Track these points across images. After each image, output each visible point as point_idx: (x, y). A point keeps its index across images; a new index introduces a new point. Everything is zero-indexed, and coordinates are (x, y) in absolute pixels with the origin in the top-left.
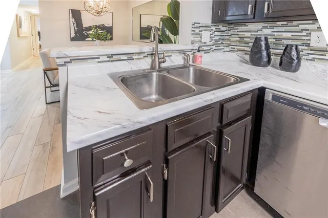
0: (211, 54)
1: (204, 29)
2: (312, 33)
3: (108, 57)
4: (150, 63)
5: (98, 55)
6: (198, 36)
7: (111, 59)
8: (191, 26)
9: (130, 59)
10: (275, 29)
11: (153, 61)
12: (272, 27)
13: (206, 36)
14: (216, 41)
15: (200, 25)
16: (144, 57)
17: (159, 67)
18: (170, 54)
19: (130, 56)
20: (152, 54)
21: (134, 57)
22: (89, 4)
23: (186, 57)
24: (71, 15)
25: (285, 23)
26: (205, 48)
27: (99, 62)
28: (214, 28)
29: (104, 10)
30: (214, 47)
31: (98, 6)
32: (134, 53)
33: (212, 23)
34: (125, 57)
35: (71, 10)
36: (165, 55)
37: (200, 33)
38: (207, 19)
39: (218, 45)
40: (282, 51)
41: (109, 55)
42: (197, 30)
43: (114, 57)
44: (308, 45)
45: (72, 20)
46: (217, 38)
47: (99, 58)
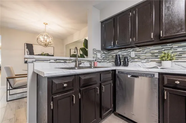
0: (102, 63)
1: (98, 52)
2: (131, 52)
3: (54, 61)
4: (75, 65)
5: (50, 59)
6: (96, 55)
7: (56, 62)
8: (92, 50)
9: (65, 62)
10: (122, 52)
11: (76, 64)
12: (121, 51)
13: (99, 55)
14: (103, 58)
15: (96, 50)
16: (72, 62)
17: (78, 66)
18: (84, 62)
19: (65, 61)
20: (76, 61)
21: (67, 62)
22: (40, 39)
23: (90, 63)
24: (26, 47)
25: (124, 49)
26: (99, 60)
27: (50, 62)
28: (102, 52)
29: (49, 44)
30: (103, 60)
31: (46, 41)
32: (67, 60)
33: (101, 50)
34: (63, 61)
35: (26, 44)
36: (81, 62)
37: (97, 53)
38: (99, 48)
39: (104, 59)
40: (123, 60)
41: (55, 59)
42: (95, 52)
43: (57, 61)
44: (130, 57)
45: (27, 50)
46: (104, 56)
47: (50, 60)
